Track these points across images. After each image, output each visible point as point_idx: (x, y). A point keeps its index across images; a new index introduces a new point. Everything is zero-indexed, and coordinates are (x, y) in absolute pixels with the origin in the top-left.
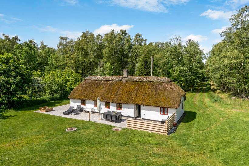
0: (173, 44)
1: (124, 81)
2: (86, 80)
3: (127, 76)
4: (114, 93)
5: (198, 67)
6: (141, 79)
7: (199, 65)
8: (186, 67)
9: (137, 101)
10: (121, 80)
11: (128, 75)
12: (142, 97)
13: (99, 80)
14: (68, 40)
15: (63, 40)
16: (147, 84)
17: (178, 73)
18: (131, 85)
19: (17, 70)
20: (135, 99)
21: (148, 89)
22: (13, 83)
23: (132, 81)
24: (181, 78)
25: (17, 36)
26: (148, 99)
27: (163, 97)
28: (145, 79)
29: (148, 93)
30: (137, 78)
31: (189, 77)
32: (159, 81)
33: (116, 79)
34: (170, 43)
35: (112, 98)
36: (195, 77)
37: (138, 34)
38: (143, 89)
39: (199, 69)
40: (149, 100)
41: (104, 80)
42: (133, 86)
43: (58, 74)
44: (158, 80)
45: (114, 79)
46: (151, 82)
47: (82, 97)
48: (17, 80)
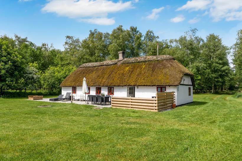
0: (188, 38)
1: (119, 64)
2: (80, 67)
3: (122, 59)
4: (106, 76)
5: (220, 64)
6: (137, 59)
7: (221, 62)
8: (205, 63)
9: (130, 82)
10: (116, 63)
11: (124, 58)
12: (136, 78)
13: (93, 66)
14: (74, 39)
15: (69, 39)
16: (144, 64)
17: (195, 70)
18: (126, 67)
19: (9, 56)
20: (128, 80)
21: (144, 68)
22: (3, 68)
23: (128, 63)
24: (198, 77)
25: (27, 38)
26: (142, 79)
27: (161, 75)
28: (142, 59)
29: (143, 73)
30: (133, 59)
31: (208, 75)
32: (159, 59)
33: (111, 63)
34: (185, 37)
35: (102, 82)
36: (215, 75)
37: (149, 31)
38: (138, 70)
39: (221, 66)
40: (144, 79)
41: (99, 65)
42: (128, 68)
43: (57, 69)
44: (157, 58)
45: (108, 63)
46: (149, 62)
47: (73, 84)
48: (7, 66)
